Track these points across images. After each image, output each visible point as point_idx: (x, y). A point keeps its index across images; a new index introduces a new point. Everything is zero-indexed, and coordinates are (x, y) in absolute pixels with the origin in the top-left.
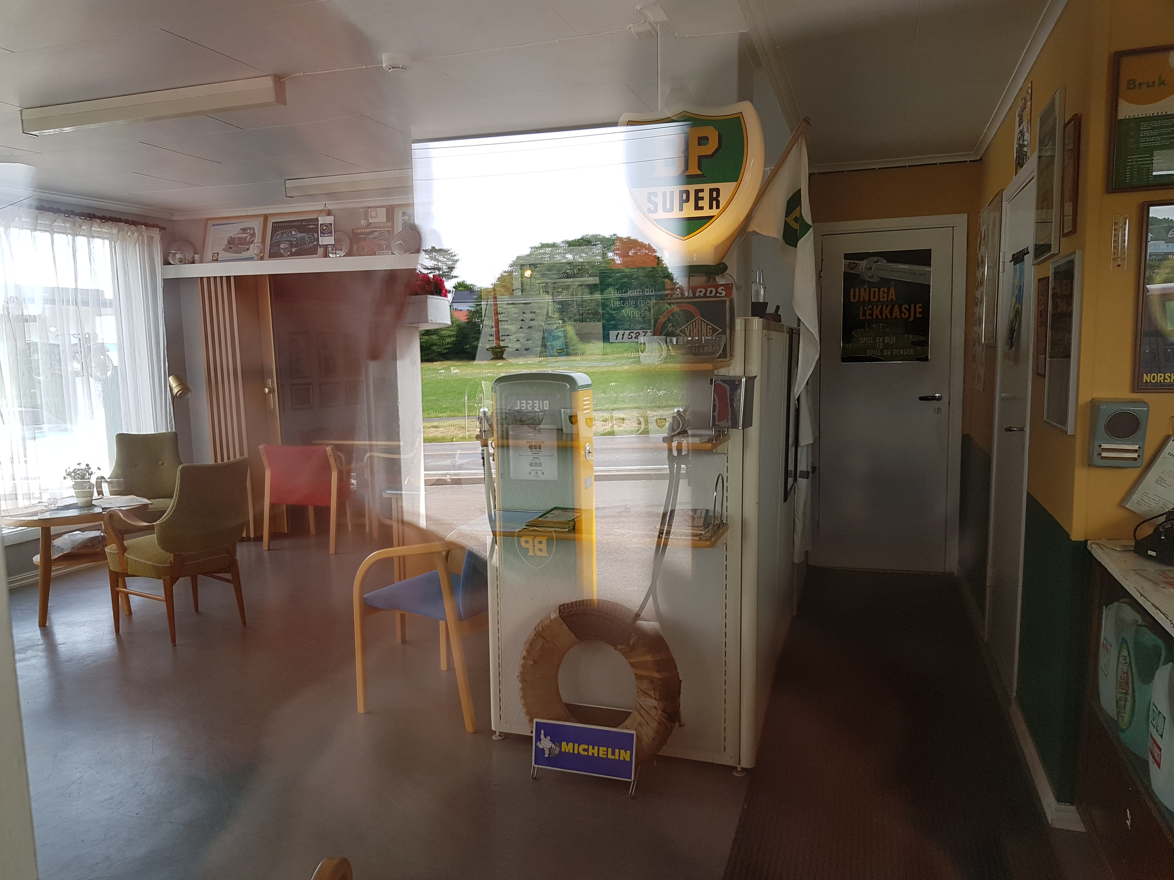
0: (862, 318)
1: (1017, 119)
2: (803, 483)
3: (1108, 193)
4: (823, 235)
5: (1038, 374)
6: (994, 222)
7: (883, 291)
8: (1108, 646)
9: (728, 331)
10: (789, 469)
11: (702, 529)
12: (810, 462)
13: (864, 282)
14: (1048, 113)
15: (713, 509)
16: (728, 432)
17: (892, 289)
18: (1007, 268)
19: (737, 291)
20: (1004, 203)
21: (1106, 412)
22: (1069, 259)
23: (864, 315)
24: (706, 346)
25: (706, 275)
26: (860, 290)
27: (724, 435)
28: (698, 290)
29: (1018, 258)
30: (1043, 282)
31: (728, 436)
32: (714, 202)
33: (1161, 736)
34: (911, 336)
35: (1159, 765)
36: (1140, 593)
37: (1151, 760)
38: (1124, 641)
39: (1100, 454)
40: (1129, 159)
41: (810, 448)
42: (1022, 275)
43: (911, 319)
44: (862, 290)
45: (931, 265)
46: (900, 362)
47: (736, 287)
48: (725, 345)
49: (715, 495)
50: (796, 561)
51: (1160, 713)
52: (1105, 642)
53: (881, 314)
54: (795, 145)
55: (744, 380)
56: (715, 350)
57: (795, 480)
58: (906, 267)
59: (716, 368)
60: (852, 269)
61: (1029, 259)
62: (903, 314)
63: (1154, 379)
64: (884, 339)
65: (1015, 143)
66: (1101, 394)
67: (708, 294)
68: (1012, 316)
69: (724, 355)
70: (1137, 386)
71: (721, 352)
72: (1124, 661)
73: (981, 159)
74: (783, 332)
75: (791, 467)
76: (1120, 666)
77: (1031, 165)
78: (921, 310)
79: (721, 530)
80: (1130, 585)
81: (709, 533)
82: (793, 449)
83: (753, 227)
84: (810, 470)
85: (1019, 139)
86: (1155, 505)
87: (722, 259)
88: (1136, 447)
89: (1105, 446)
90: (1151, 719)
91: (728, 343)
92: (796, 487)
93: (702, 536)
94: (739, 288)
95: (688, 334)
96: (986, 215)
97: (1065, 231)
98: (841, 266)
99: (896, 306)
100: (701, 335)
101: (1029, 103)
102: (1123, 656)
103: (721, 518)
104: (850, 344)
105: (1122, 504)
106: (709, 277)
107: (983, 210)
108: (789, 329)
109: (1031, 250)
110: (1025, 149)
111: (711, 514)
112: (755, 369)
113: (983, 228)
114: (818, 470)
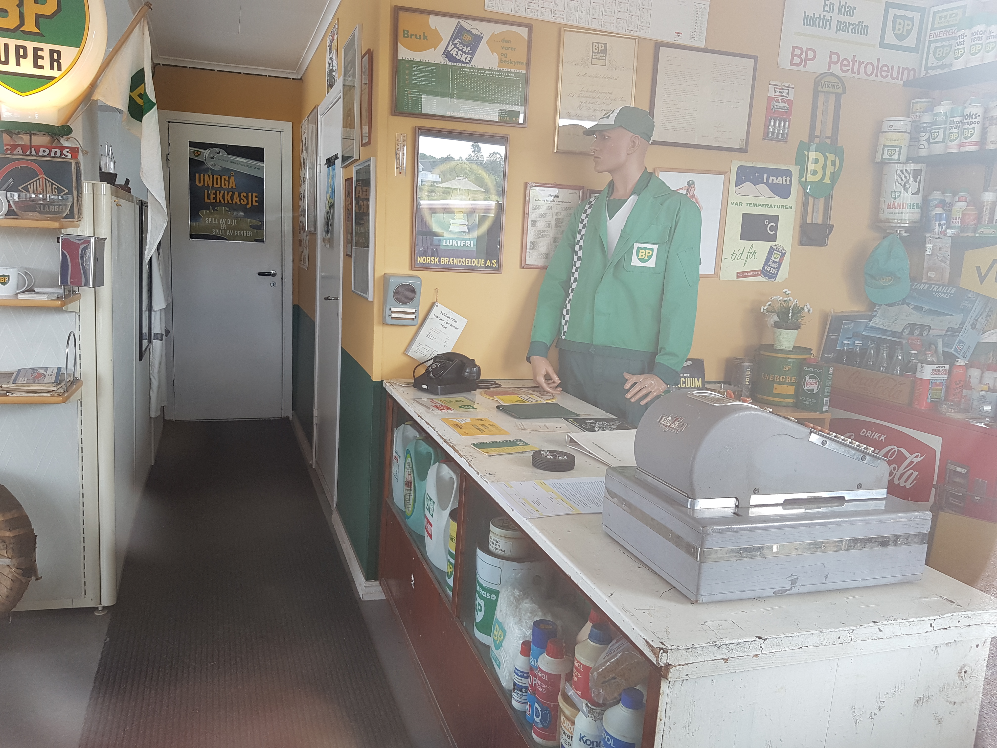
0: (206, 200)
1: (328, 48)
2: (157, 344)
3: (392, 115)
4: (169, 122)
5: (347, 255)
6: (312, 132)
7: (225, 179)
8: (398, 458)
9: (75, 193)
10: (143, 332)
11: (54, 385)
12: (164, 325)
13: (208, 169)
14: (350, 45)
15: (65, 366)
16: (79, 291)
17: (232, 178)
18: (323, 168)
19: (83, 156)
20: (319, 116)
21: (394, 283)
22: (366, 164)
23: (209, 198)
24: (52, 205)
25: (49, 134)
26: (204, 176)
27: (74, 294)
28: (42, 150)
29: (331, 162)
30: (349, 181)
31: (79, 294)
32: (56, 64)
33: (432, 516)
34: (249, 220)
35: (431, 537)
36: (418, 414)
37: (426, 534)
38: (408, 452)
39: (390, 316)
40: (406, 91)
41: (163, 312)
42: (334, 176)
43: (249, 206)
44: (206, 176)
45: (263, 162)
46: (241, 242)
47: (82, 152)
48: (72, 205)
49: (67, 352)
50: (153, 415)
51: (431, 499)
52: (396, 455)
53: (224, 199)
54: (138, 25)
55: (93, 240)
56: (62, 209)
57: (150, 341)
58: (244, 160)
59: (63, 227)
60: (196, 156)
61: (338, 162)
62: (242, 201)
63: (424, 261)
64: (226, 220)
65: (327, 68)
66: (390, 270)
67: (53, 154)
68: (327, 208)
69: (71, 215)
70: (414, 266)
71: (67, 211)
72: (408, 467)
73: (301, 79)
74: (133, 202)
75: (145, 330)
76: (406, 471)
77: (338, 86)
78: (257, 199)
79: (74, 386)
80: (412, 409)
81: (61, 389)
82: (147, 313)
83: (98, 96)
84: (164, 333)
85: (330, 65)
86: (426, 353)
87: (67, 123)
88: (414, 311)
89: (393, 309)
90: (426, 505)
91: (75, 204)
92: (151, 347)
93: (53, 393)
94: (85, 153)
95: (31, 191)
96: (306, 125)
97: (364, 142)
98: (187, 152)
99: (236, 194)
100: (46, 193)
101: (336, 36)
102: (408, 463)
103: (74, 375)
104: (197, 223)
105: (405, 353)
106: (53, 137)
107: (304, 121)
108: (139, 201)
109: (340, 156)
110: (334, 74)
111: (63, 371)
112: (104, 231)
113: (304, 136)
114: (171, 332)
